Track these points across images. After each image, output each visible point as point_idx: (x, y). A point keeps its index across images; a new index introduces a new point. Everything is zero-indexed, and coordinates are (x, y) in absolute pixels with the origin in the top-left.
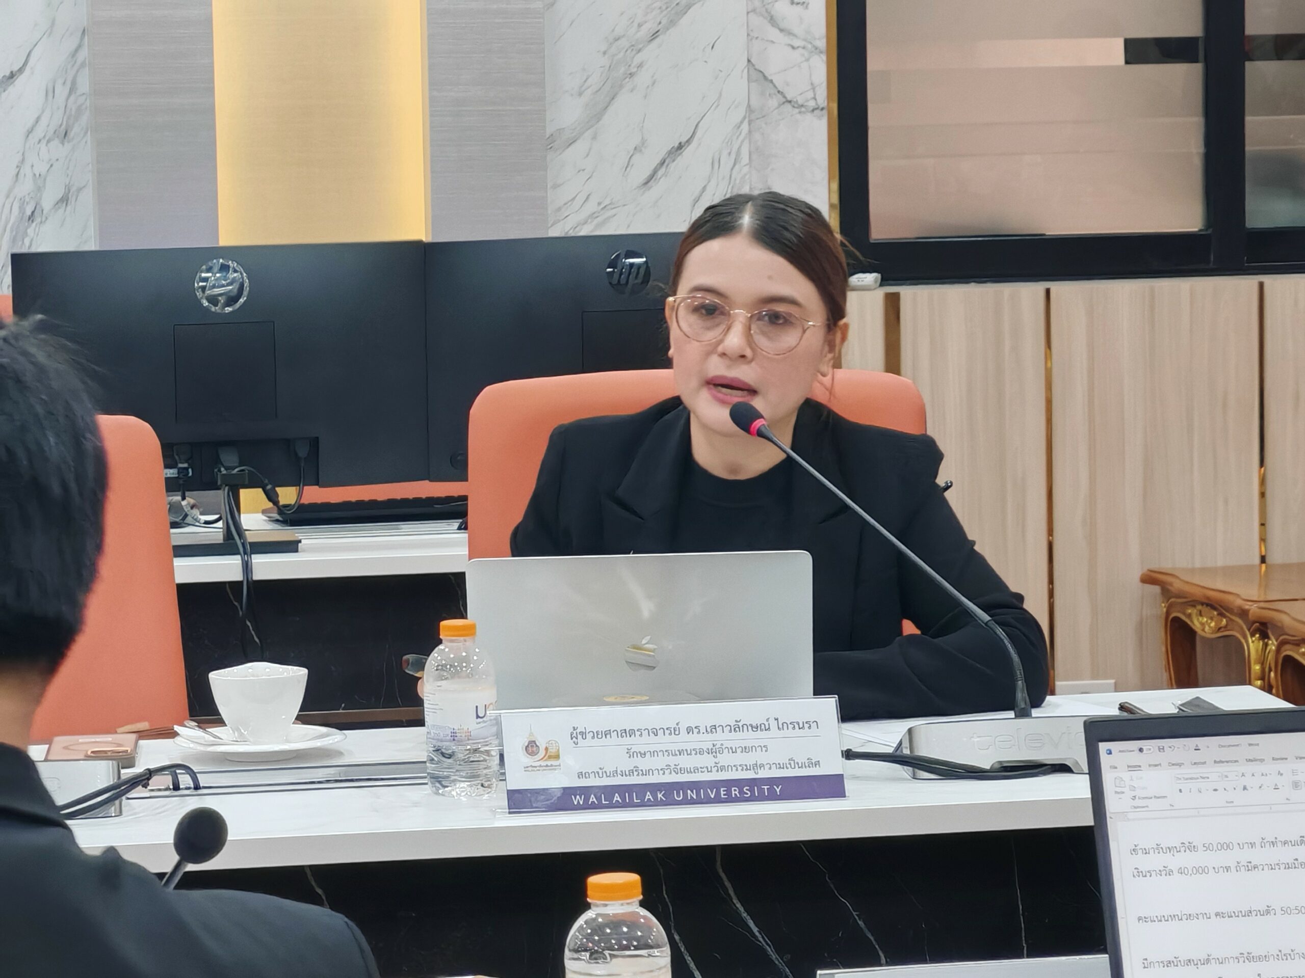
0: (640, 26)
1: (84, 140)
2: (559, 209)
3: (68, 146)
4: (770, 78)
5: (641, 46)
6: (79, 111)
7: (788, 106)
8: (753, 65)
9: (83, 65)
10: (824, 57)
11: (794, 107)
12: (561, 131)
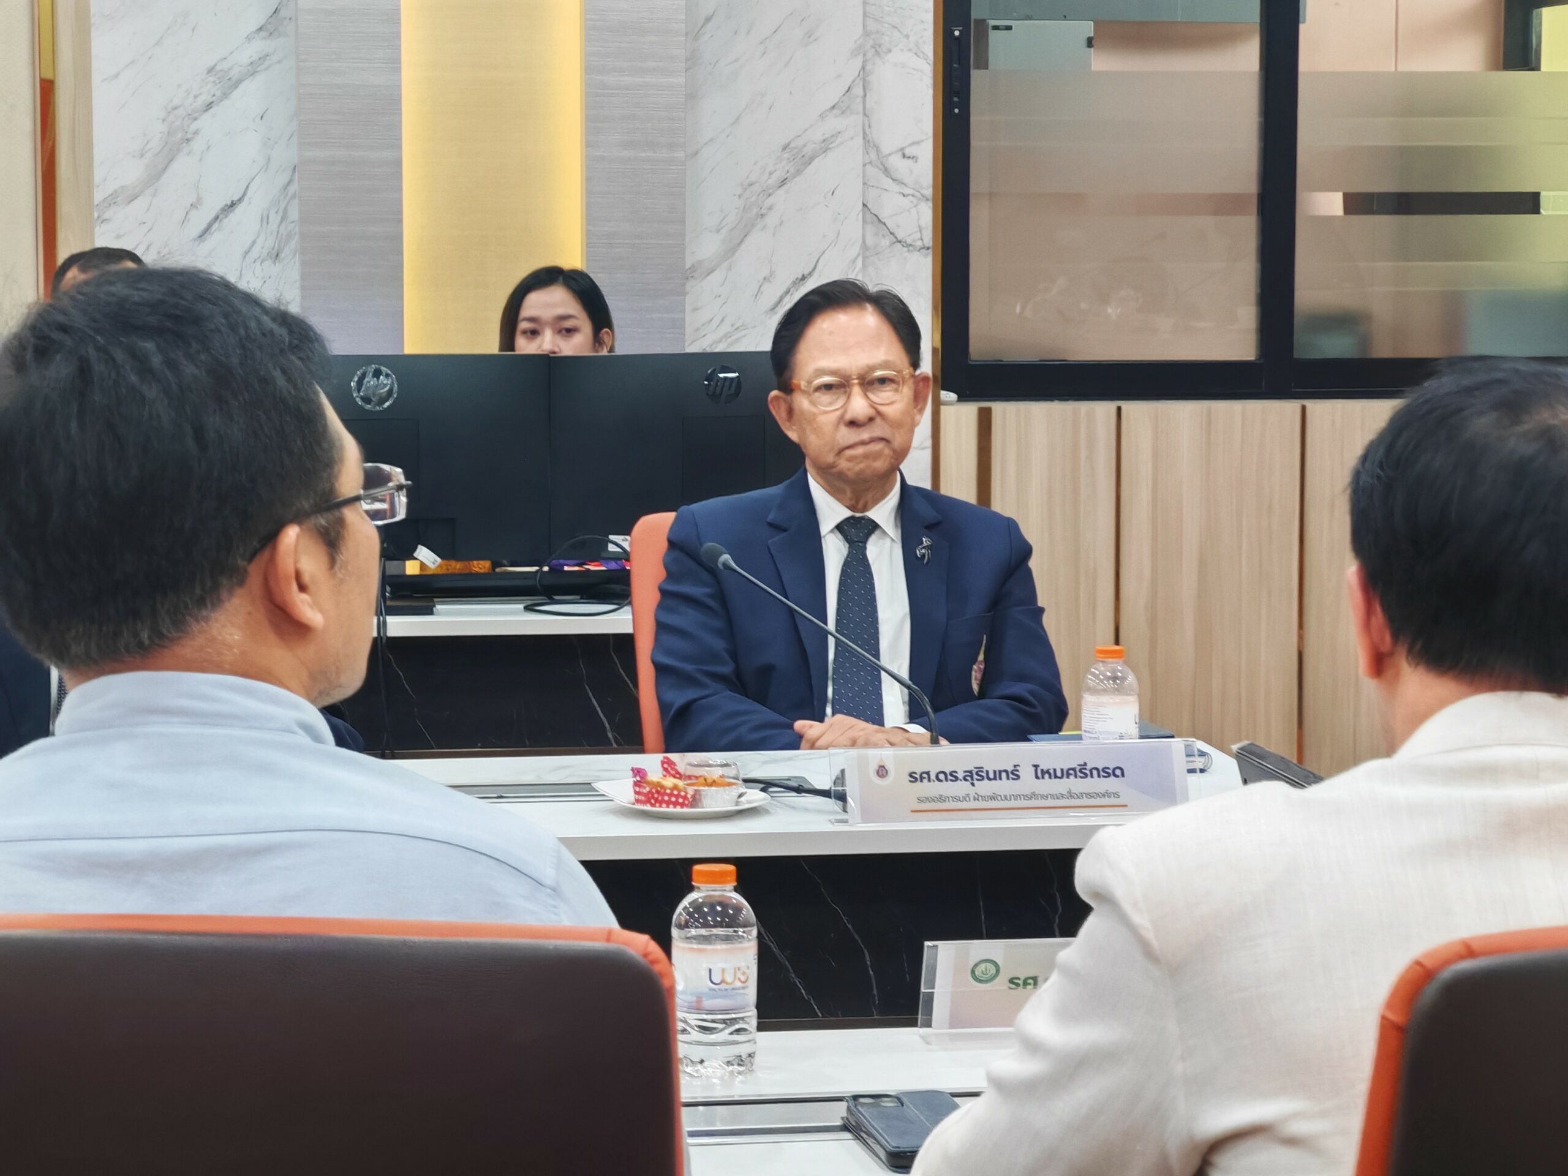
0: (771, 174)
1: (292, 261)
2: (697, 330)
3: (279, 266)
4: (883, 220)
5: (771, 191)
6: (289, 236)
7: (899, 245)
8: (869, 209)
9: (293, 197)
10: (930, 204)
11: (903, 246)
12: (700, 262)
